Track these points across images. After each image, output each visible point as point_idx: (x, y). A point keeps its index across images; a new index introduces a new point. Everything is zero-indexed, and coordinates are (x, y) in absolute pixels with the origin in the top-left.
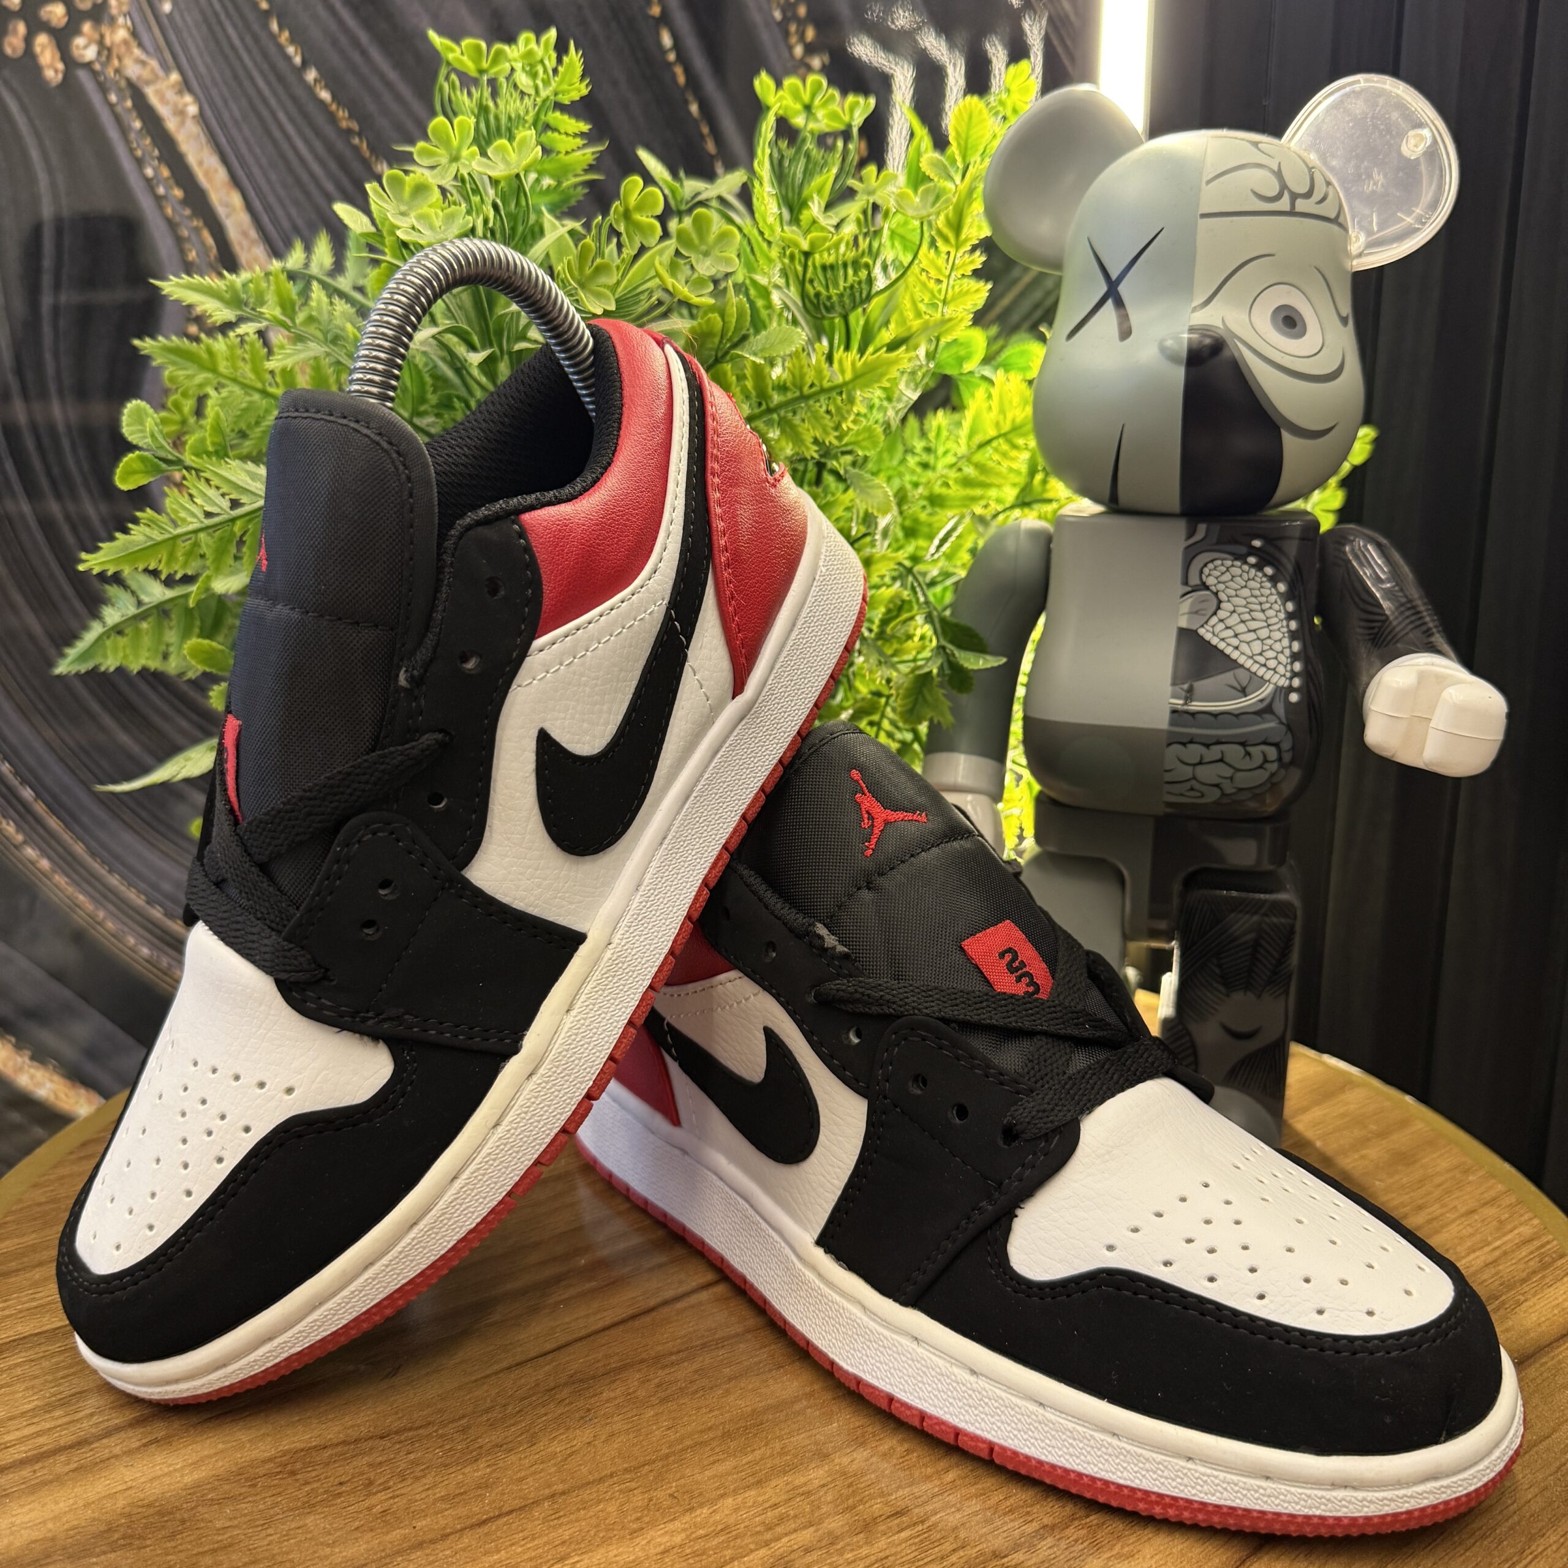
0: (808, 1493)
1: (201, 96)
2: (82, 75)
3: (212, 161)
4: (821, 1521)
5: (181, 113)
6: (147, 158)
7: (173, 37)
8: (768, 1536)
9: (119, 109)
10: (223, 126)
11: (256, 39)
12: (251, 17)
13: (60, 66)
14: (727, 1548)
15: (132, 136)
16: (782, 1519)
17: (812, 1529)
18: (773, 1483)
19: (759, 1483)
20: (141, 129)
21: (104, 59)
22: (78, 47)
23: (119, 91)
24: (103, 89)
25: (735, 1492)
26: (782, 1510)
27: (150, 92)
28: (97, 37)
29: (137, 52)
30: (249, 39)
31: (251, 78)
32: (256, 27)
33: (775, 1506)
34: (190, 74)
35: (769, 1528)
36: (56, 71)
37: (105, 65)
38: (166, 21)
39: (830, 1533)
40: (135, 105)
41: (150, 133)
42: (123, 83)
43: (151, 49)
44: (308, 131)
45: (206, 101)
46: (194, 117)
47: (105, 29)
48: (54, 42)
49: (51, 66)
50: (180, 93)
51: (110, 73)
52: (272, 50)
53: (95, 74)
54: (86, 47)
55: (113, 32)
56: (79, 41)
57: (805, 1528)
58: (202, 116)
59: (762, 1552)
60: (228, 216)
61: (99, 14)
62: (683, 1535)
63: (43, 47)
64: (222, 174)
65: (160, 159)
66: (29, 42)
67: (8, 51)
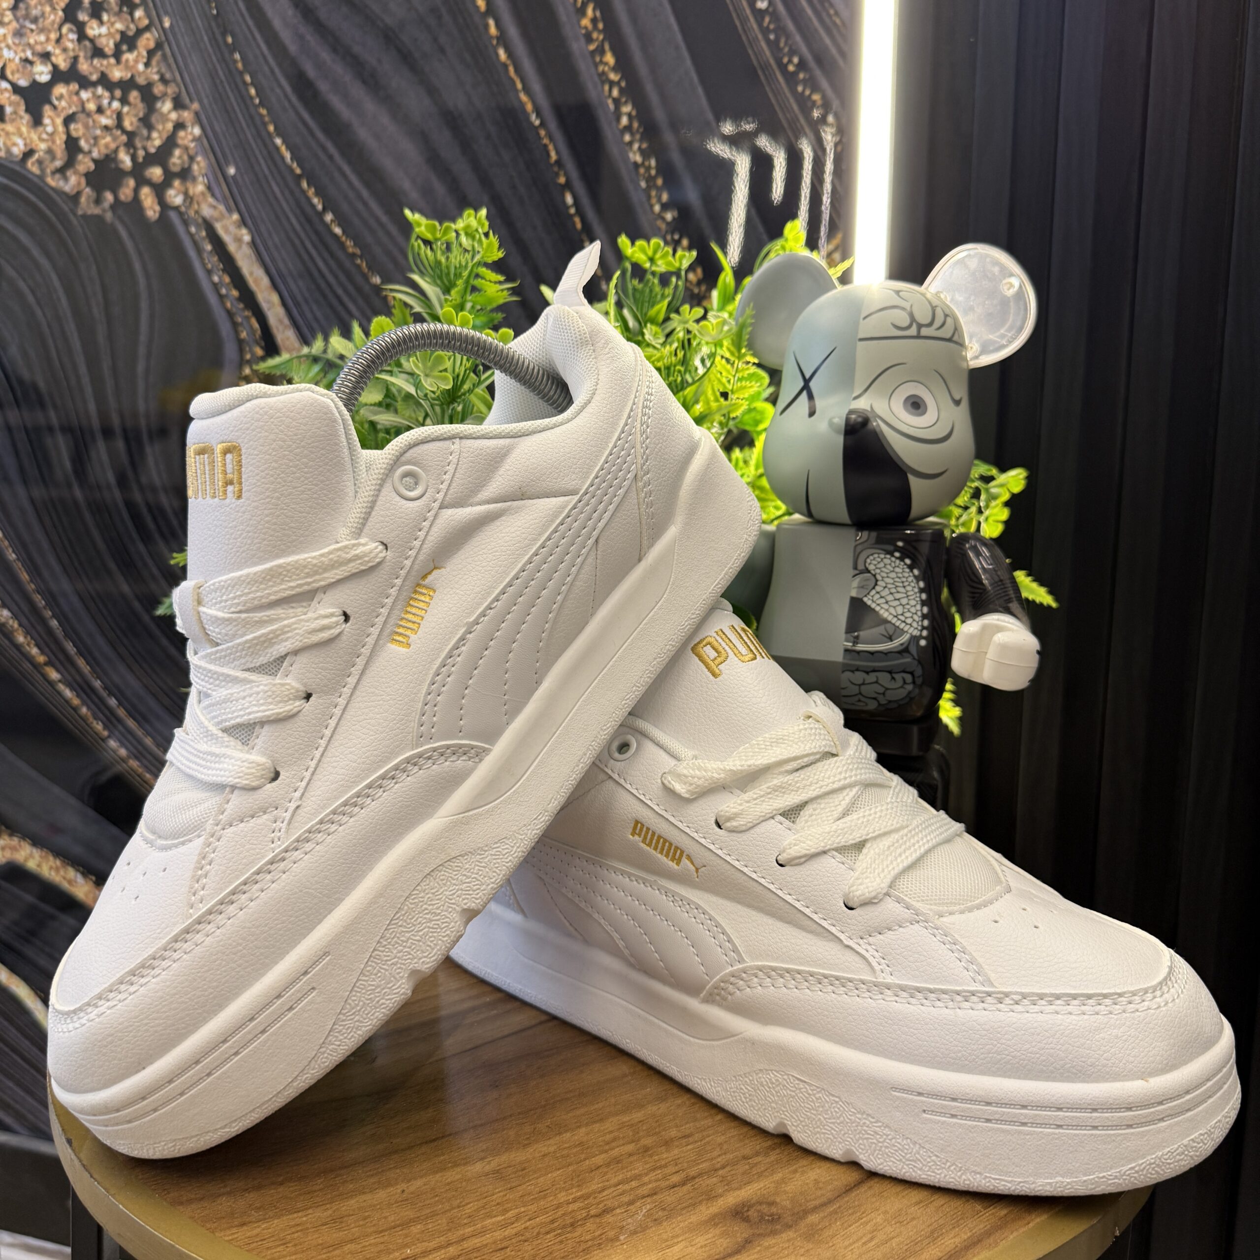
0: (632, 1125)
1: (253, 229)
2: (173, 215)
3: (260, 273)
4: (639, 1140)
5: (238, 240)
6: (215, 269)
7: (235, 190)
8: (607, 1147)
9: (197, 237)
10: (267, 249)
11: (292, 193)
12: (289, 179)
13: (158, 208)
14: (582, 1153)
15: (205, 255)
16: (615, 1139)
17: (633, 1144)
18: (610, 1120)
19: (602, 1120)
20: (211, 252)
21: (188, 204)
22: (170, 196)
23: (198, 226)
24: (186, 223)
25: (587, 1125)
26: (616, 1134)
27: (219, 227)
28: (183, 189)
29: (211, 200)
30: (287, 193)
31: (288, 218)
32: (292, 184)
33: (611, 1132)
34: (246, 215)
35: (608, 1144)
36: (155, 212)
37: (188, 208)
38: (231, 181)
39: (645, 1146)
40: (208, 234)
41: (217, 254)
42: (200, 220)
43: (220, 199)
44: (326, 255)
45: (255, 232)
46: (248, 243)
47: (189, 185)
48: (154, 194)
49: (152, 208)
50: (239, 227)
51: (192, 213)
52: (303, 200)
53: (181, 214)
54: (175, 196)
55: (194, 187)
56: (171, 192)
57: (629, 1143)
58: (253, 244)
59: (603, 1156)
60: (269, 309)
61: (185, 174)
62: (555, 1147)
63: (147, 196)
64: (265, 281)
65: (224, 270)
66: (136, 191)
67: (122, 197)
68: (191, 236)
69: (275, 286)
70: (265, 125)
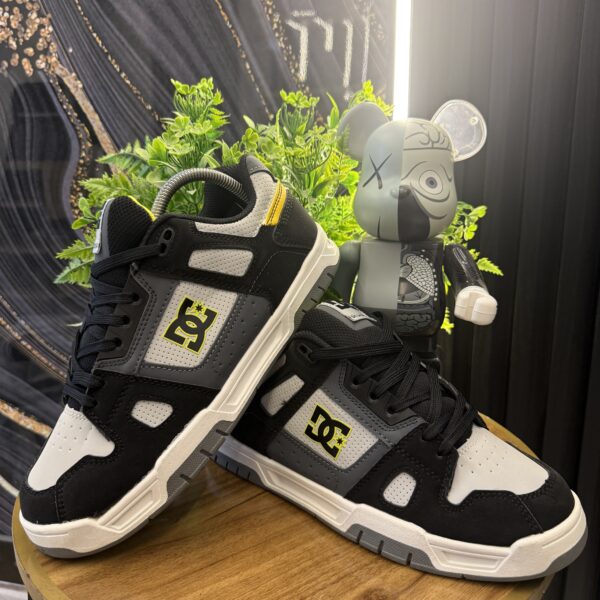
1: (83, 81)
2: (40, 73)
3: (88, 104)
5: (77, 87)
6: (64, 102)
7: (73, 61)
9: (54, 85)
10: (91, 91)
11: (103, 62)
12: (101, 54)
13: (32, 70)
15: (59, 94)
20: (62, 92)
21: (48, 67)
22: (38, 63)
23: (54, 79)
24: (48, 78)
27: (65, 80)
28: (45, 60)
29: (60, 65)
30: (100, 62)
31: (101, 75)
32: (103, 58)
34: (79, 73)
36: (30, 71)
37: (48, 70)
38: (70, 55)
40: (59, 84)
41: (65, 93)
42: (55, 76)
43: (65, 65)
44: (123, 95)
45: (85, 83)
46: (81, 88)
47: (48, 57)
48: (29, 62)
49: (28, 70)
50: (76, 80)
51: (50, 72)
52: (109, 66)
53: (45, 73)
54: (41, 63)
55: (51, 58)
56: (39, 61)
58: (84, 88)
60: (94, 123)
61: (46, 52)
63: (26, 63)
64: (91, 108)
65: (69, 103)
66: (20, 61)
67: (12, 64)
68: (51, 84)
69: (96, 111)
70: (87, 26)
